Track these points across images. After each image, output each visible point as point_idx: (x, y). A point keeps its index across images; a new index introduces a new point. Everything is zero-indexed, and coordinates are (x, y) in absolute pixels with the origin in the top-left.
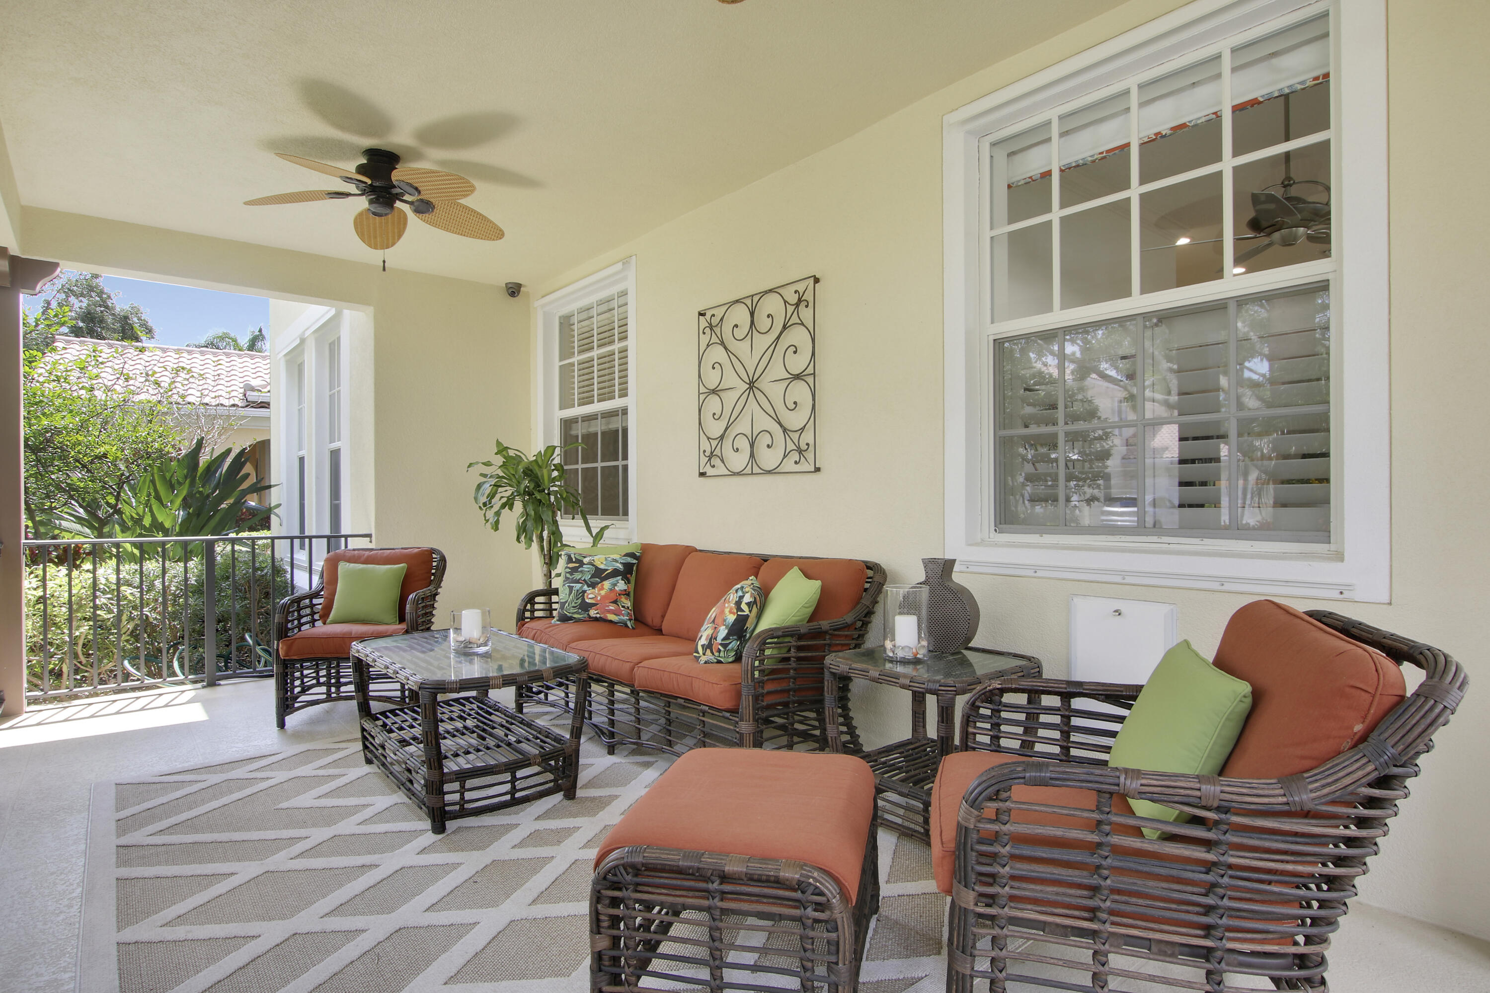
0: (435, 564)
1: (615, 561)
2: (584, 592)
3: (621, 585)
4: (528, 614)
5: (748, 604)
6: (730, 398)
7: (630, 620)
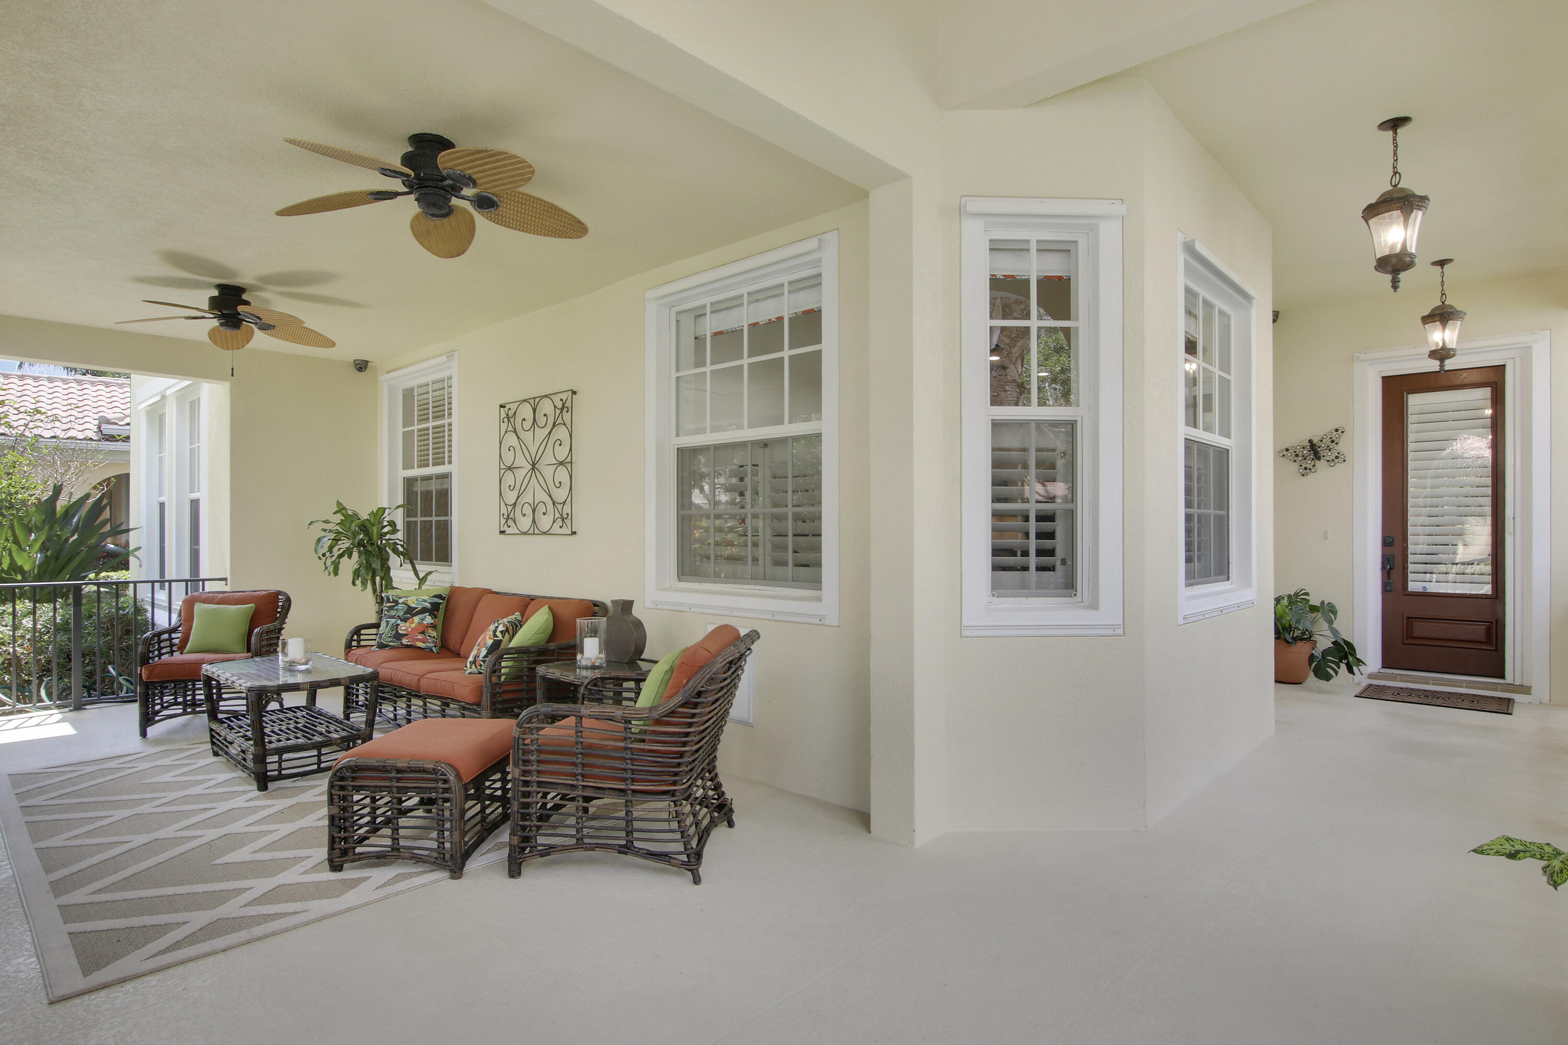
0: (280, 604)
1: (425, 601)
2: (398, 625)
3: (429, 620)
4: (354, 643)
5: (501, 632)
6: (520, 474)
7: (435, 646)
